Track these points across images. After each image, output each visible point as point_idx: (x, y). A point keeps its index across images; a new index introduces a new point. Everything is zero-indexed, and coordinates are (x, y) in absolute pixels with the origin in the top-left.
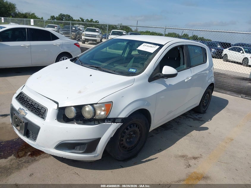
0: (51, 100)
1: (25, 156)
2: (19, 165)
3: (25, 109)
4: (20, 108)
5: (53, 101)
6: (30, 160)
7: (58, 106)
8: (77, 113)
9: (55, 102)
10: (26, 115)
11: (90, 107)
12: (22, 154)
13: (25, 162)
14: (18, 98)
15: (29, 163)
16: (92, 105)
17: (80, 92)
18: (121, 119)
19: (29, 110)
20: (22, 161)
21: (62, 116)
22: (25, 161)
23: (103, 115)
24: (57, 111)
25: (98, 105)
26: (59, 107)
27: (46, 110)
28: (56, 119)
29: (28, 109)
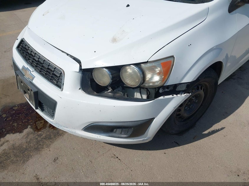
0: (68, 55)
1: (45, 128)
2: (38, 142)
3: (31, 69)
4: (24, 67)
5: (71, 56)
6: (52, 134)
7: (81, 66)
8: (113, 78)
9: (75, 59)
10: (33, 80)
11: (136, 69)
12: (41, 124)
13: (45, 138)
14: (20, 48)
15: (51, 139)
16: (137, 65)
17: (114, 40)
18: (186, 85)
19: (37, 71)
20: (42, 137)
21: (90, 82)
22: (46, 136)
23: (157, 82)
24: (80, 75)
25: (148, 65)
26: (83, 68)
27: (61, 73)
28: (80, 89)
29: (35, 70)
